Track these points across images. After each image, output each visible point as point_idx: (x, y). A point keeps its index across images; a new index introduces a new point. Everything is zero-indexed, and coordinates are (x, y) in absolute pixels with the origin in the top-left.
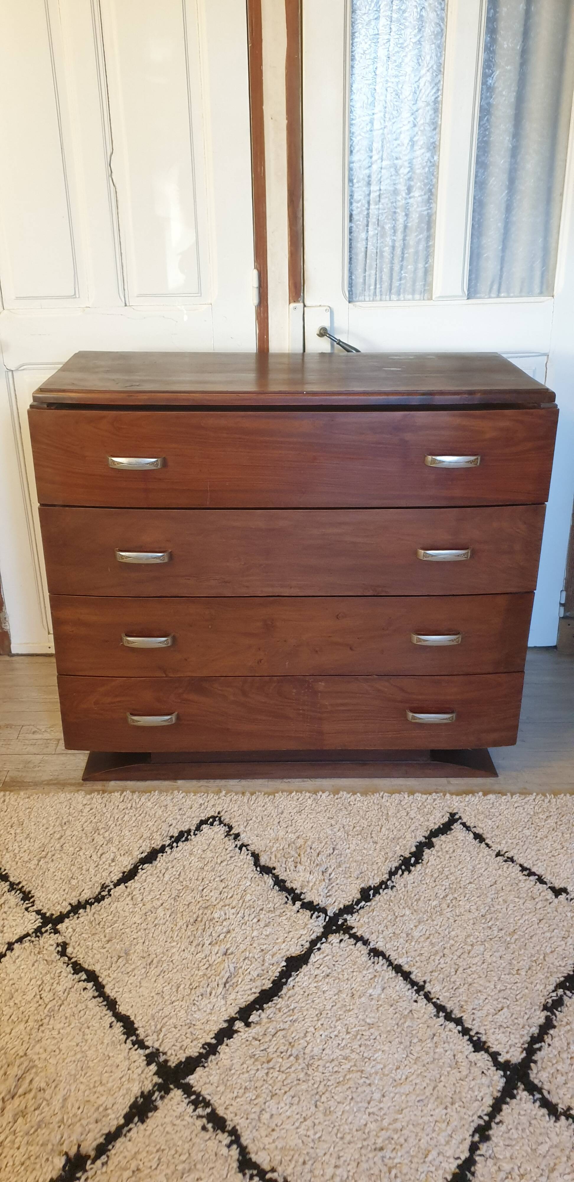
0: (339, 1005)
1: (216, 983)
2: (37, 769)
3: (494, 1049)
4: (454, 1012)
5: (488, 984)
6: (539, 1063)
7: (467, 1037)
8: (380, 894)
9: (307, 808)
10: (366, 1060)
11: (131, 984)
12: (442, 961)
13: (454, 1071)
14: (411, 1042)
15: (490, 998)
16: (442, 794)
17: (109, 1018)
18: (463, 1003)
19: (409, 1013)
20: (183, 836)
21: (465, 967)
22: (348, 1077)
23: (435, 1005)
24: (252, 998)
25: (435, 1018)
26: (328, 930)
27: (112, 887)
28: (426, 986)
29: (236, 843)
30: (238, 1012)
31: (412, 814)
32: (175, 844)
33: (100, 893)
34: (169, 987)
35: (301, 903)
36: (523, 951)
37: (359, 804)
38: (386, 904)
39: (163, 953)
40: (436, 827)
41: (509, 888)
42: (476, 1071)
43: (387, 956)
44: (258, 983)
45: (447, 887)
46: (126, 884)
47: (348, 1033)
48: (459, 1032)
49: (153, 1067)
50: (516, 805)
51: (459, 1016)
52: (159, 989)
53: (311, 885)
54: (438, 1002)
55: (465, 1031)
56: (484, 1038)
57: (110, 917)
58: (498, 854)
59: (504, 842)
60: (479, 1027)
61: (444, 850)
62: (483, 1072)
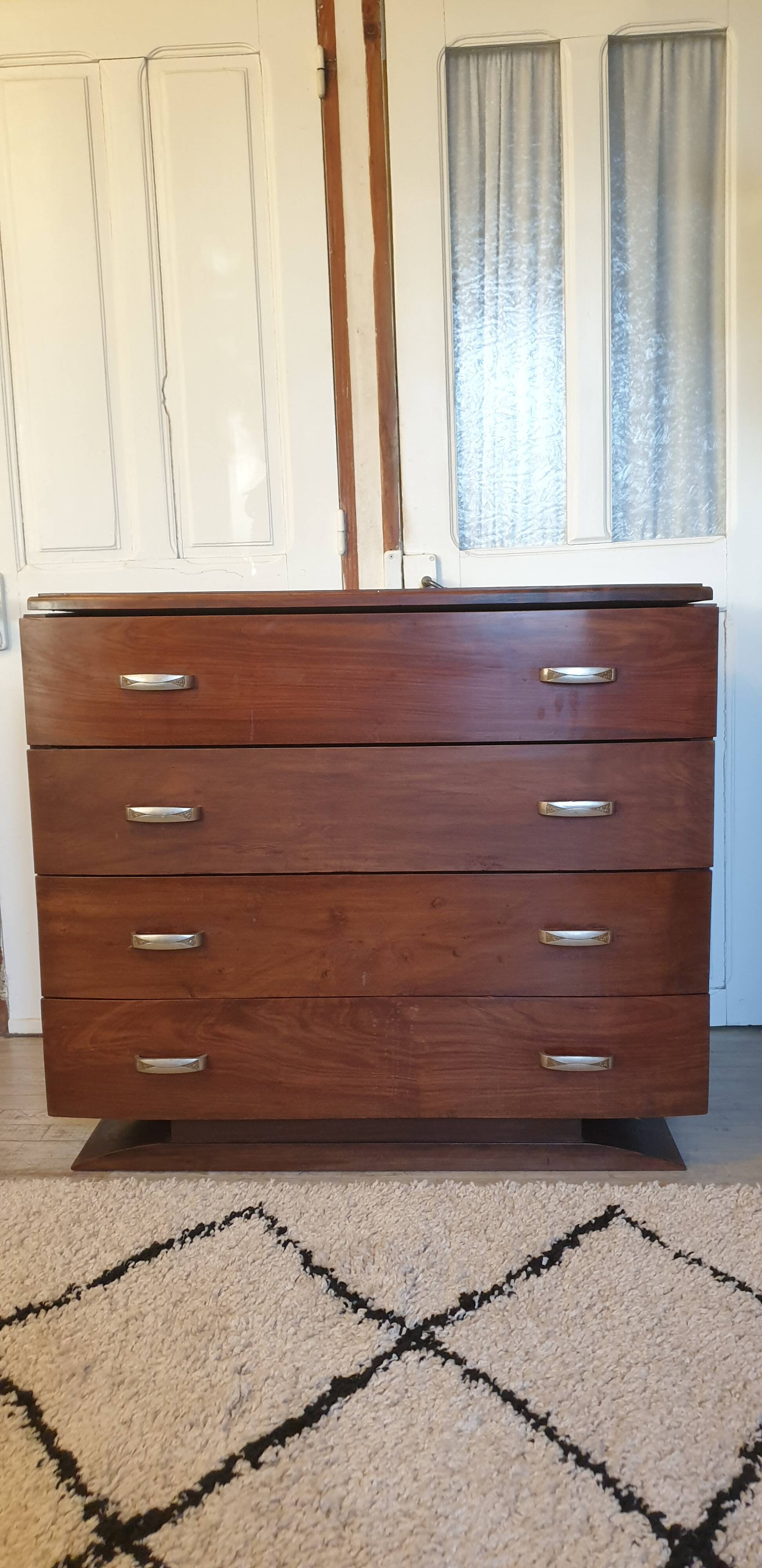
0: (406, 1442)
1: (216, 1409)
2: (11, 1157)
3: (655, 1508)
4: (593, 1456)
5: (650, 1418)
6: (730, 1531)
7: (611, 1490)
8: (489, 1302)
9: (393, 1200)
10: (442, 1519)
11: (85, 1410)
12: (579, 1387)
13: (585, 1538)
14: (517, 1497)
15: (651, 1436)
16: (598, 1185)
17: (39, 1451)
18: (607, 1444)
19: (518, 1456)
20: (199, 1230)
21: (614, 1396)
22: (407, 1542)
23: (562, 1444)
24: (270, 1429)
25: (560, 1463)
26: (402, 1347)
27: (84, 1287)
28: (550, 1419)
29: (279, 1238)
30: (244, 1449)
31: (550, 1207)
32: (188, 1239)
33: (63, 1296)
34: (141, 1414)
35: (365, 1310)
36: (709, 1376)
37: (472, 1196)
38: (498, 1314)
39: (143, 1370)
40: (585, 1222)
41: (693, 1295)
42: (623, 1539)
43: (492, 1380)
44: (283, 1409)
45: (596, 1293)
46: (106, 1286)
47: (415, 1479)
48: (598, 1483)
49: (94, 1522)
50: (709, 1197)
51: (599, 1461)
52: (126, 1415)
53: (385, 1289)
54: (568, 1441)
55: (609, 1482)
56: (638, 1494)
57: (72, 1325)
58: (677, 1255)
59: (688, 1240)
60: (632, 1477)
61: (595, 1250)
62: (634, 1542)
